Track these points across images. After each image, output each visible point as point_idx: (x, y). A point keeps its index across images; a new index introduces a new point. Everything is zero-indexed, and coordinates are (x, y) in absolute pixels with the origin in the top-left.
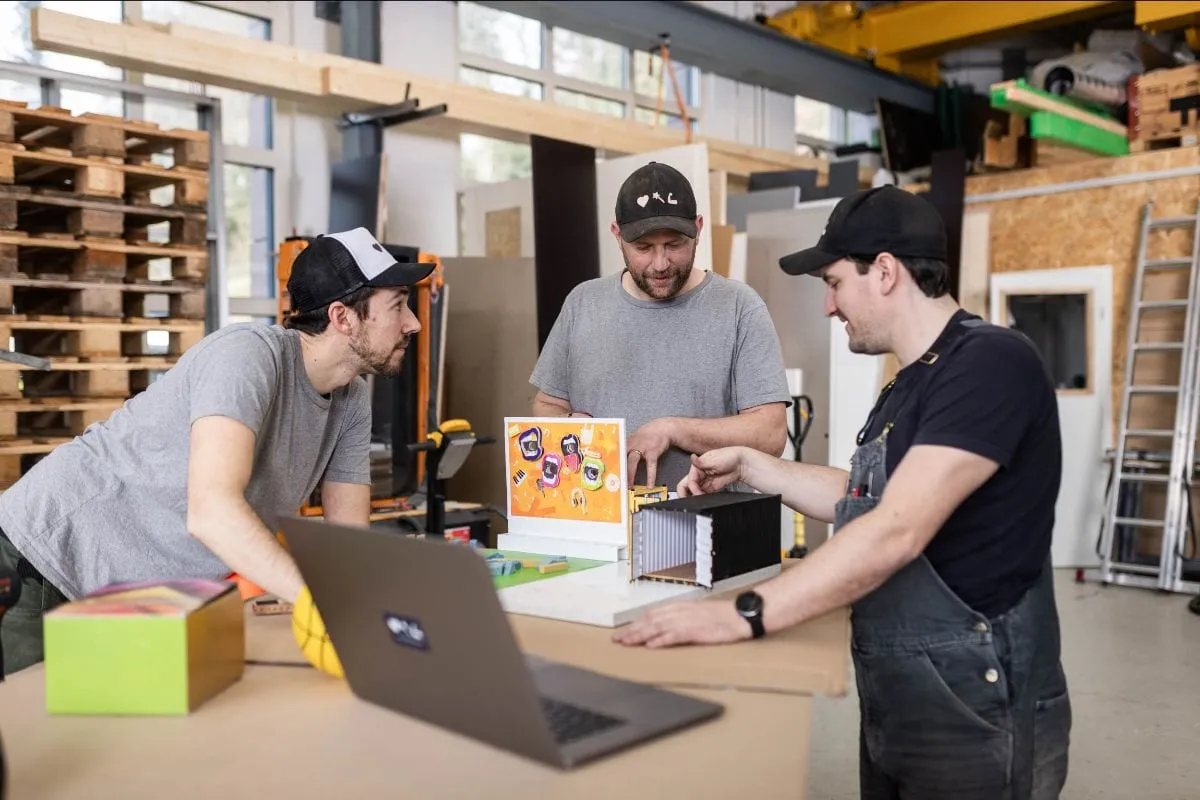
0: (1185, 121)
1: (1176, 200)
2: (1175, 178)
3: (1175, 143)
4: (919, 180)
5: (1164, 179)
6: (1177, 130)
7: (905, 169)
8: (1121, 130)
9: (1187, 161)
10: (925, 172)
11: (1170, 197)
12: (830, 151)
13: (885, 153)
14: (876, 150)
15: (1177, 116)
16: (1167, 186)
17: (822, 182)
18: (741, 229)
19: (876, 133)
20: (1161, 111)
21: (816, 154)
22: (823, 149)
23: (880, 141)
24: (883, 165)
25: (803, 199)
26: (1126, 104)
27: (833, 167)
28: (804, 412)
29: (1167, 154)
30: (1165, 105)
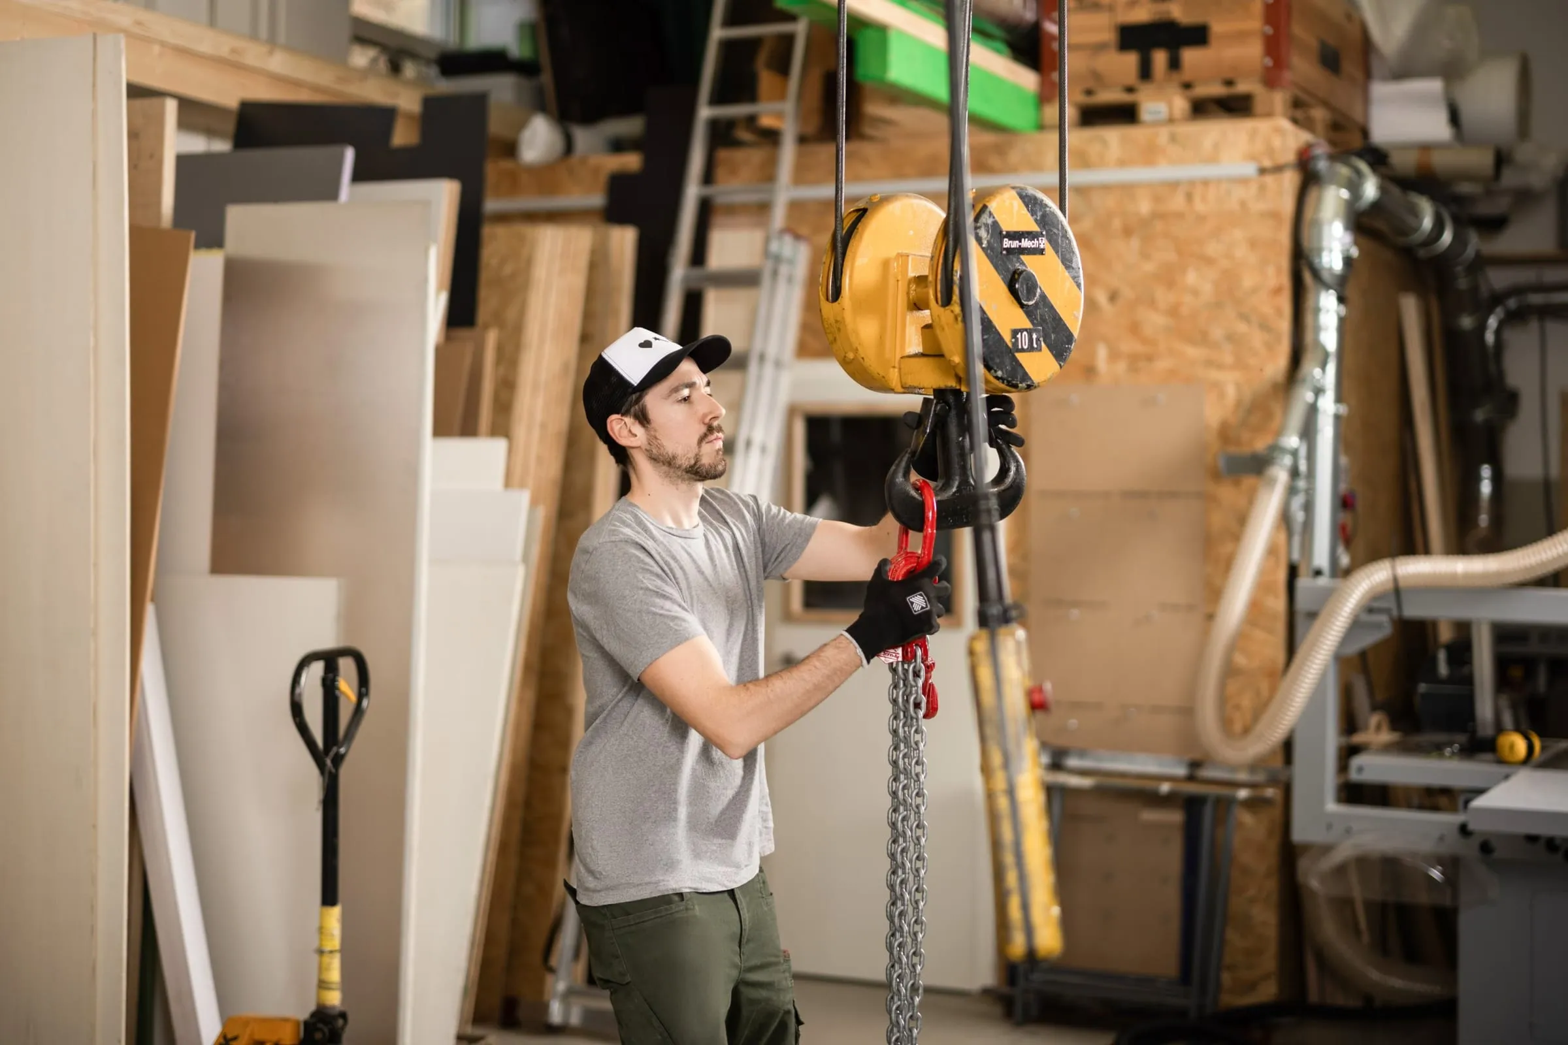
0: (1145, 72)
1: (1127, 232)
2: (1128, 189)
3: (1126, 114)
4: (618, 146)
5: (1106, 188)
6: (1130, 90)
7: (590, 117)
8: (1027, 79)
9: (1149, 156)
10: (630, 126)
11: (1117, 224)
12: (428, 62)
13: (546, 78)
14: (525, 69)
15: (1131, 60)
16: (1110, 202)
17: (403, 136)
18: (212, 239)
19: (529, 30)
20: (1100, 48)
21: (395, 68)
22: (414, 56)
23: (536, 50)
24: (541, 107)
25: (359, 176)
26: (1036, 28)
27: (429, 103)
28: (347, 687)
29: (1113, 136)
30: (1110, 36)
